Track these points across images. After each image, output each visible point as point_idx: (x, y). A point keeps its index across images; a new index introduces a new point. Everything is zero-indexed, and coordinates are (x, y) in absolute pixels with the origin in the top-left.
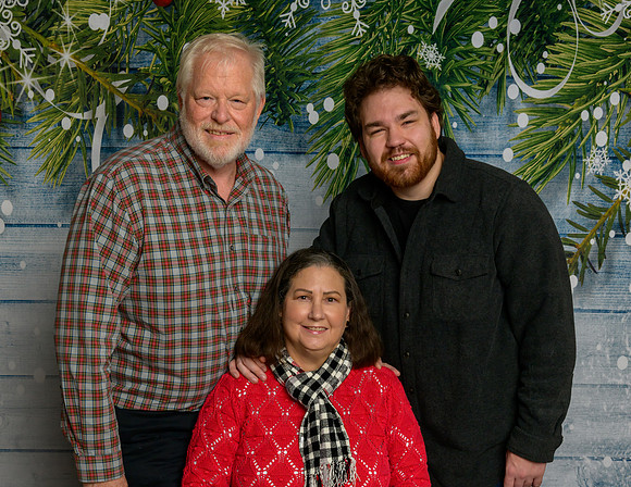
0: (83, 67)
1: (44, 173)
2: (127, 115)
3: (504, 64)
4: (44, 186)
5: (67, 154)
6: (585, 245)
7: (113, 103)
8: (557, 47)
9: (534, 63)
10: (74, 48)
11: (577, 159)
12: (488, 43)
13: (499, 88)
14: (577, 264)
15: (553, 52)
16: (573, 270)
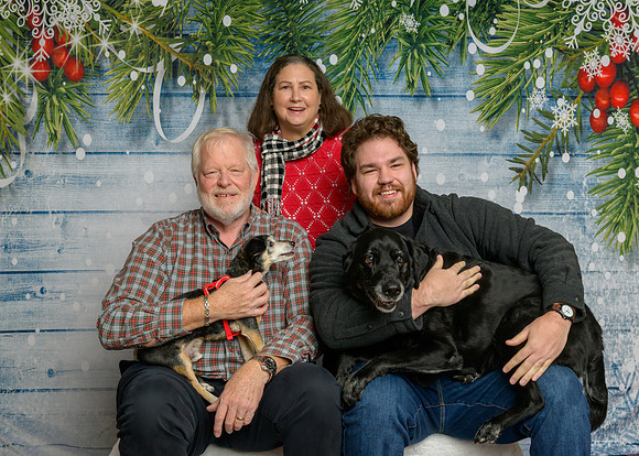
0: (147, 33)
1: (117, 113)
2: (181, 69)
3: (464, 28)
4: (116, 123)
5: (134, 99)
6: (531, 163)
7: (170, 60)
8: (504, 15)
9: (487, 28)
10: (140, 20)
11: (522, 98)
12: (452, 13)
13: (462, 45)
14: (526, 178)
15: (501, 19)
16: (523, 182)
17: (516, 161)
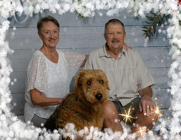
6: (150, 28)
14: (148, 34)
16: (147, 35)
17: (145, 27)
